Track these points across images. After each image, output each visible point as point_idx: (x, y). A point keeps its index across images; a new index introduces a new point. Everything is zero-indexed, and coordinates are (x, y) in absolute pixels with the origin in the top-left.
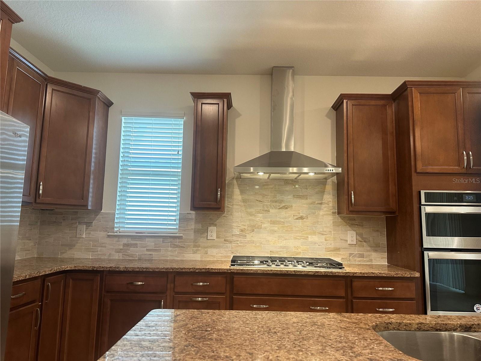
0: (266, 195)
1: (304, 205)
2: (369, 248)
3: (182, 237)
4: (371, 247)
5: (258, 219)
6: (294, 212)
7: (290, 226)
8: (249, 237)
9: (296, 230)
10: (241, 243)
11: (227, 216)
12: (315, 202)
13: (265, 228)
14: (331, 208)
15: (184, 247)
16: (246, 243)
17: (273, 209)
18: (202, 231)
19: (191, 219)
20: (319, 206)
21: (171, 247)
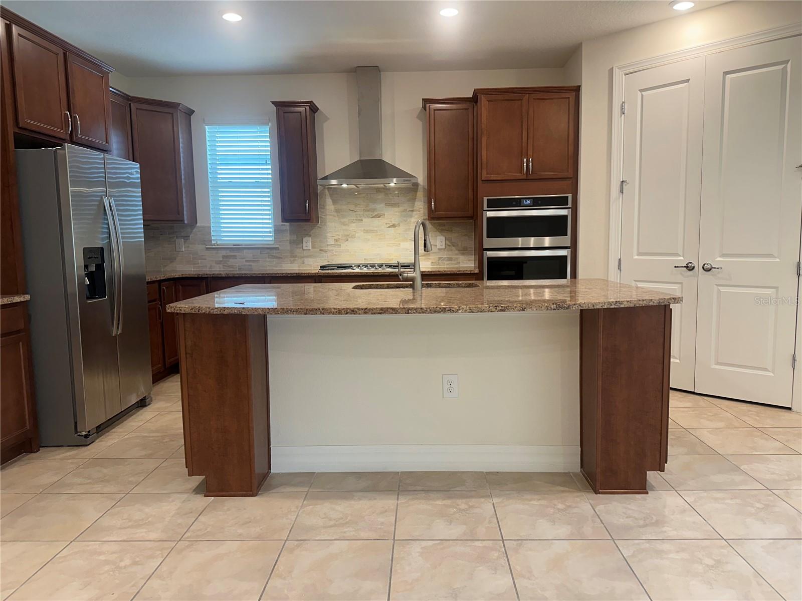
0: (359, 205)
1: (396, 213)
2: (457, 252)
3: (278, 248)
4: (459, 250)
5: (351, 228)
6: (386, 220)
7: (383, 234)
8: (343, 246)
9: (389, 238)
10: (336, 252)
11: (321, 226)
12: (407, 210)
13: (359, 237)
14: (422, 215)
15: (281, 258)
16: (340, 252)
17: (365, 218)
18: (297, 242)
19: (286, 231)
20: (410, 213)
21: (268, 258)
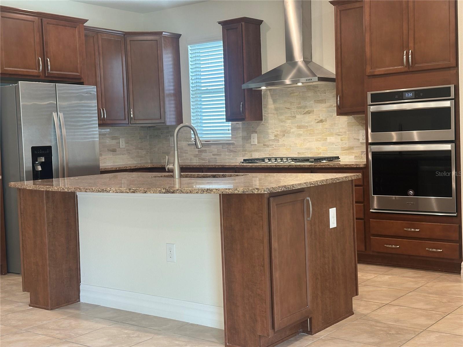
0: (293, 103)
1: (324, 109)
3: (234, 143)
5: (288, 125)
6: (315, 116)
7: (313, 129)
8: (281, 142)
9: (317, 133)
10: (275, 146)
11: (264, 123)
12: (332, 105)
13: (293, 133)
15: (236, 152)
16: (279, 146)
17: (298, 115)
18: (247, 138)
19: (239, 128)
21: (228, 152)
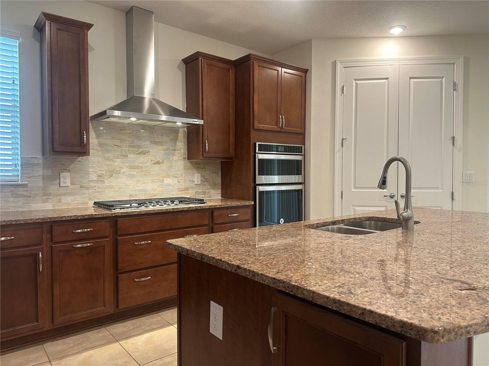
0: (124, 140)
1: (160, 151)
2: (209, 187)
3: (27, 185)
4: (211, 185)
5: (116, 164)
6: (151, 158)
7: (148, 170)
8: (107, 182)
9: (154, 174)
10: (99, 188)
11: (82, 160)
12: (170, 148)
13: (124, 173)
14: (183, 154)
15: (31, 197)
16: (104, 188)
17: (131, 154)
18: (53, 178)
19: (38, 164)
20: (173, 152)
21: (12, 197)
